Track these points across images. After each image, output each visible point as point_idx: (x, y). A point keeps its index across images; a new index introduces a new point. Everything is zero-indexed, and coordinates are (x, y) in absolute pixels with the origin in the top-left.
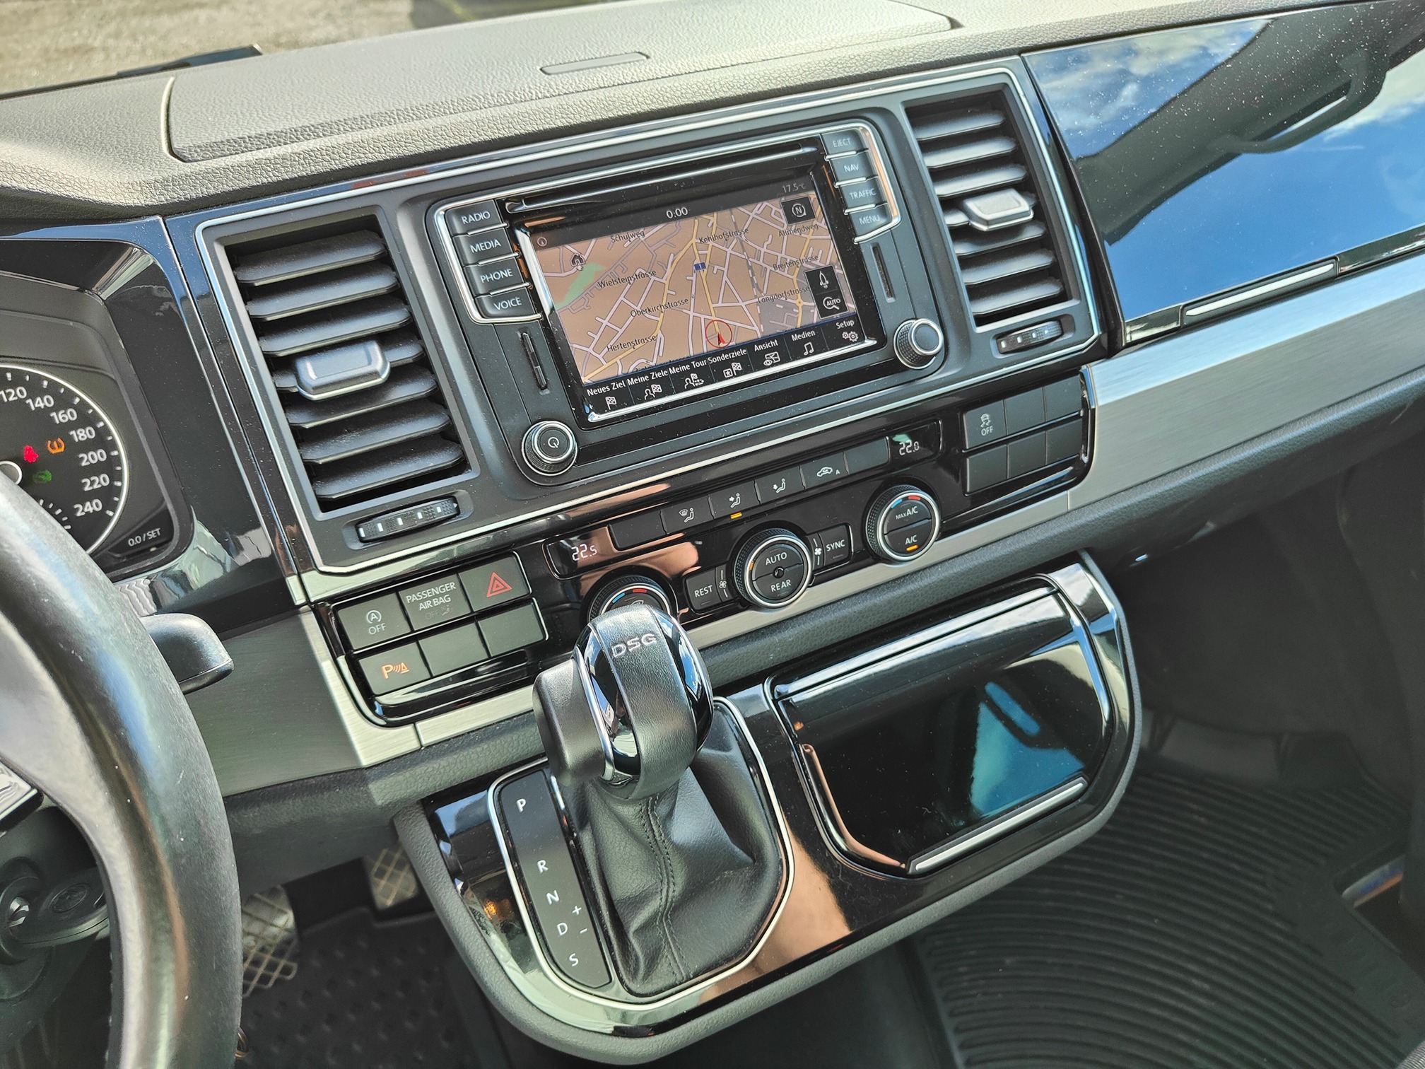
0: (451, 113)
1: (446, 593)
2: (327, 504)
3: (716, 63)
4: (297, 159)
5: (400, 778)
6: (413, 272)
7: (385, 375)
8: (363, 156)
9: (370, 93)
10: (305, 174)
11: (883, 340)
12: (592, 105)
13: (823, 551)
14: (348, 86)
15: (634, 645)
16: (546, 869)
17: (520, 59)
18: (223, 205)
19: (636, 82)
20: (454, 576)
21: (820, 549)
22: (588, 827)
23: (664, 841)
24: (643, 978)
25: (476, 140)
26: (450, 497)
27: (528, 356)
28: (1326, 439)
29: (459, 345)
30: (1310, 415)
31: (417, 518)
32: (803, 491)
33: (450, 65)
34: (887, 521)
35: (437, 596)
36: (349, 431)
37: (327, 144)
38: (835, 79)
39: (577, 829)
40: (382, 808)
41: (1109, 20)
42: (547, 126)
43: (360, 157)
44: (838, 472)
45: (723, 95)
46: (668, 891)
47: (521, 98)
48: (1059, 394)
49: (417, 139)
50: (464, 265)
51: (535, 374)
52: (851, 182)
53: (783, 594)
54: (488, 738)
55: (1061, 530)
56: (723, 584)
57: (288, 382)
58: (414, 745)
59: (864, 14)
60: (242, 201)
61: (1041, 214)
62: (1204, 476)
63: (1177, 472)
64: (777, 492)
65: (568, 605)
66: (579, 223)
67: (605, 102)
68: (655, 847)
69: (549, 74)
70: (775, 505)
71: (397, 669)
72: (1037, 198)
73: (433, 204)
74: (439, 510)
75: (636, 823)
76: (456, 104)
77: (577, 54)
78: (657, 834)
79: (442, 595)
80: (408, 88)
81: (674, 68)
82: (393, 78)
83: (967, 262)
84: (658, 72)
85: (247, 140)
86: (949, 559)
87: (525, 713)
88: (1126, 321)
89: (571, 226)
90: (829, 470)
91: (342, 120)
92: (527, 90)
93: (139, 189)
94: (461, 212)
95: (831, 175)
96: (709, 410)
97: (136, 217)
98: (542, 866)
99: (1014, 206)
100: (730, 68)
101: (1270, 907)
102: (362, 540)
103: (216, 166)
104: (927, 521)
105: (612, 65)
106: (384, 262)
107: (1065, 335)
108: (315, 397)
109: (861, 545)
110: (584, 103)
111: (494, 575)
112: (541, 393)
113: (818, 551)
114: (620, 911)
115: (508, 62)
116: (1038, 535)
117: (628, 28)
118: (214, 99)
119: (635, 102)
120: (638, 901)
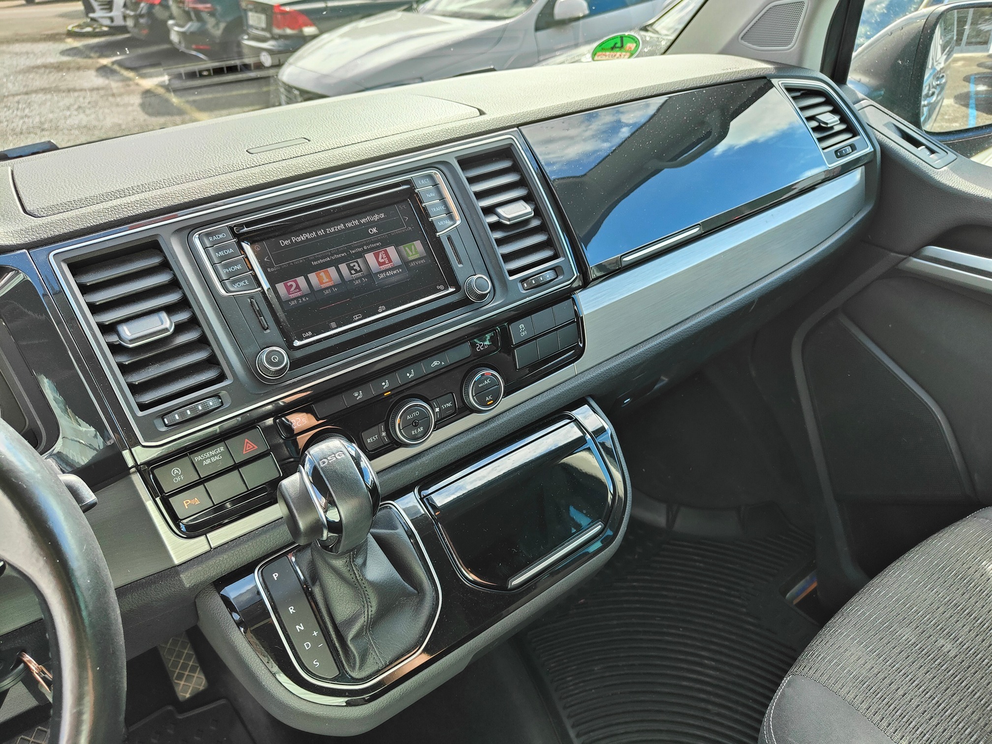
0: (196, 180)
1: (219, 453)
2: (143, 407)
3: (349, 142)
4: (107, 211)
5: (200, 568)
6: (184, 270)
7: (172, 330)
8: (147, 207)
9: (144, 171)
10: (112, 219)
11: (458, 288)
12: (279, 170)
13: (440, 409)
14: (130, 167)
15: (332, 459)
16: (294, 611)
17: (233, 145)
18: (64, 240)
19: (304, 155)
20: (223, 443)
21: (438, 408)
22: (318, 583)
23: (362, 580)
24: (359, 668)
25: (214, 194)
26: (216, 395)
27: (255, 312)
28: (714, 323)
29: (214, 309)
30: (703, 310)
31: (199, 409)
32: (425, 376)
33: (191, 151)
34: (474, 388)
35: (213, 456)
36: (152, 364)
37: (124, 202)
38: (417, 147)
39: (311, 586)
40: (189, 589)
41: (565, 106)
42: (254, 184)
43: (145, 208)
44: (443, 363)
45: (354, 160)
46: (368, 612)
47: (237, 168)
48: (561, 311)
49: (178, 195)
50: (213, 264)
51: (260, 322)
52: (431, 203)
53: (420, 435)
54: (251, 539)
55: (573, 385)
56: (384, 434)
57: (114, 339)
58: (207, 548)
59: (432, 109)
60: (75, 237)
61: (538, 212)
62: (649, 348)
63: (634, 348)
64: (410, 377)
65: (292, 460)
66: (278, 236)
67: (286, 168)
68: (357, 584)
69: (252, 154)
70: (409, 385)
71: (193, 502)
72: (536, 204)
73: (191, 231)
74: (211, 404)
75: (344, 570)
76: (199, 174)
77: (267, 141)
78: (357, 576)
79: (216, 455)
80: (168, 166)
81: (325, 146)
82: (157, 161)
83: (500, 242)
84: (316, 149)
85: (73, 203)
86: (513, 408)
87: (272, 522)
88: (591, 267)
89: (273, 238)
90: (438, 363)
91: (130, 187)
92: (240, 163)
93: (12, 235)
94: (208, 235)
95: (420, 200)
96: (364, 333)
97: (12, 251)
98: (291, 610)
99: (523, 209)
100: (357, 144)
101: (744, 610)
102: (166, 425)
103: (57, 219)
104: (497, 386)
105: (288, 146)
106: (165, 266)
107: (559, 277)
108: (131, 346)
109: (461, 404)
110: (274, 169)
112: (265, 332)
113: (437, 410)
114: (341, 629)
115: (227, 148)
116: (560, 389)
117: (296, 124)
118: (45, 179)
119: (304, 167)
120: (351, 621)
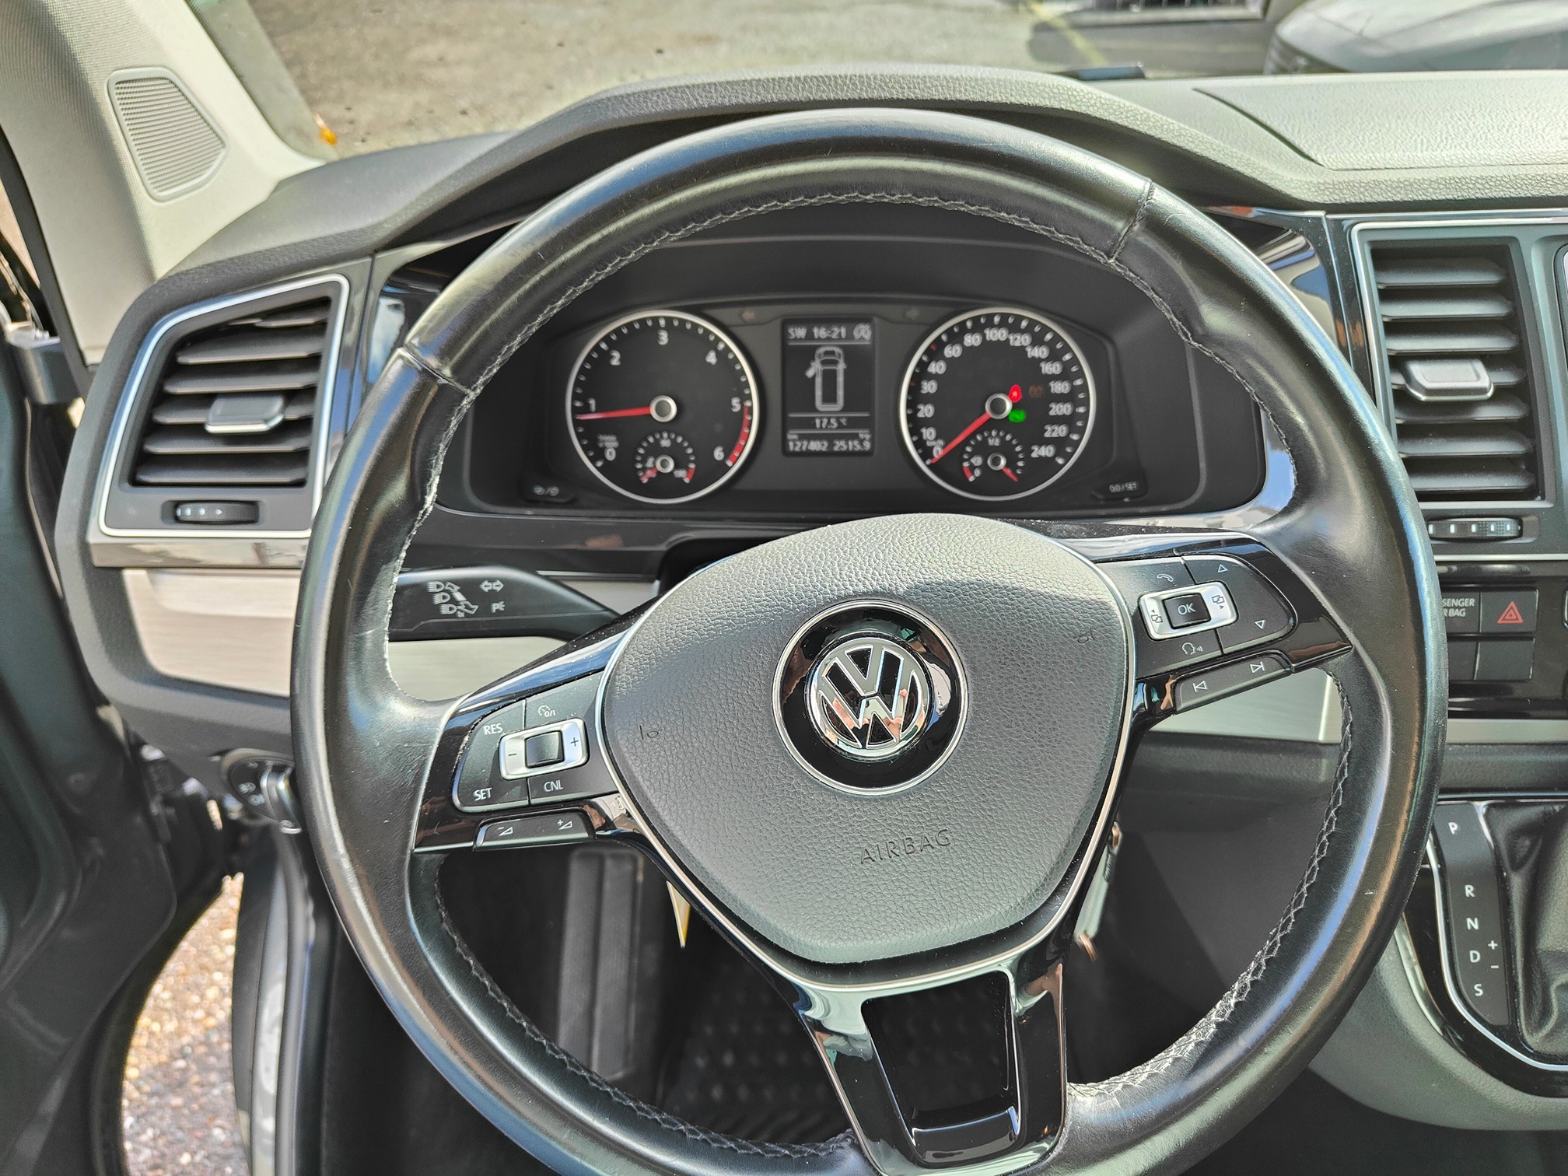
1: (1464, 607)
7: (1489, 394)
16: (1473, 895)
18: (1374, 212)
20: (1477, 594)
22: (1526, 871)
24: (1546, 1035)
26: (1517, 517)
31: (1489, 529)
35: (1455, 608)
36: (1434, 436)
39: (1509, 869)
57: (1401, 380)
60: (1390, 211)
73: (1565, 245)
74: (1508, 528)
79: (1459, 608)
98: (1469, 891)
103: (1369, 178)
106: (1508, 290)
108: (1423, 398)
111: (1512, 604)
114: (1543, 961)
